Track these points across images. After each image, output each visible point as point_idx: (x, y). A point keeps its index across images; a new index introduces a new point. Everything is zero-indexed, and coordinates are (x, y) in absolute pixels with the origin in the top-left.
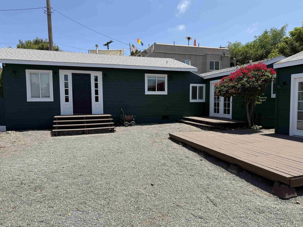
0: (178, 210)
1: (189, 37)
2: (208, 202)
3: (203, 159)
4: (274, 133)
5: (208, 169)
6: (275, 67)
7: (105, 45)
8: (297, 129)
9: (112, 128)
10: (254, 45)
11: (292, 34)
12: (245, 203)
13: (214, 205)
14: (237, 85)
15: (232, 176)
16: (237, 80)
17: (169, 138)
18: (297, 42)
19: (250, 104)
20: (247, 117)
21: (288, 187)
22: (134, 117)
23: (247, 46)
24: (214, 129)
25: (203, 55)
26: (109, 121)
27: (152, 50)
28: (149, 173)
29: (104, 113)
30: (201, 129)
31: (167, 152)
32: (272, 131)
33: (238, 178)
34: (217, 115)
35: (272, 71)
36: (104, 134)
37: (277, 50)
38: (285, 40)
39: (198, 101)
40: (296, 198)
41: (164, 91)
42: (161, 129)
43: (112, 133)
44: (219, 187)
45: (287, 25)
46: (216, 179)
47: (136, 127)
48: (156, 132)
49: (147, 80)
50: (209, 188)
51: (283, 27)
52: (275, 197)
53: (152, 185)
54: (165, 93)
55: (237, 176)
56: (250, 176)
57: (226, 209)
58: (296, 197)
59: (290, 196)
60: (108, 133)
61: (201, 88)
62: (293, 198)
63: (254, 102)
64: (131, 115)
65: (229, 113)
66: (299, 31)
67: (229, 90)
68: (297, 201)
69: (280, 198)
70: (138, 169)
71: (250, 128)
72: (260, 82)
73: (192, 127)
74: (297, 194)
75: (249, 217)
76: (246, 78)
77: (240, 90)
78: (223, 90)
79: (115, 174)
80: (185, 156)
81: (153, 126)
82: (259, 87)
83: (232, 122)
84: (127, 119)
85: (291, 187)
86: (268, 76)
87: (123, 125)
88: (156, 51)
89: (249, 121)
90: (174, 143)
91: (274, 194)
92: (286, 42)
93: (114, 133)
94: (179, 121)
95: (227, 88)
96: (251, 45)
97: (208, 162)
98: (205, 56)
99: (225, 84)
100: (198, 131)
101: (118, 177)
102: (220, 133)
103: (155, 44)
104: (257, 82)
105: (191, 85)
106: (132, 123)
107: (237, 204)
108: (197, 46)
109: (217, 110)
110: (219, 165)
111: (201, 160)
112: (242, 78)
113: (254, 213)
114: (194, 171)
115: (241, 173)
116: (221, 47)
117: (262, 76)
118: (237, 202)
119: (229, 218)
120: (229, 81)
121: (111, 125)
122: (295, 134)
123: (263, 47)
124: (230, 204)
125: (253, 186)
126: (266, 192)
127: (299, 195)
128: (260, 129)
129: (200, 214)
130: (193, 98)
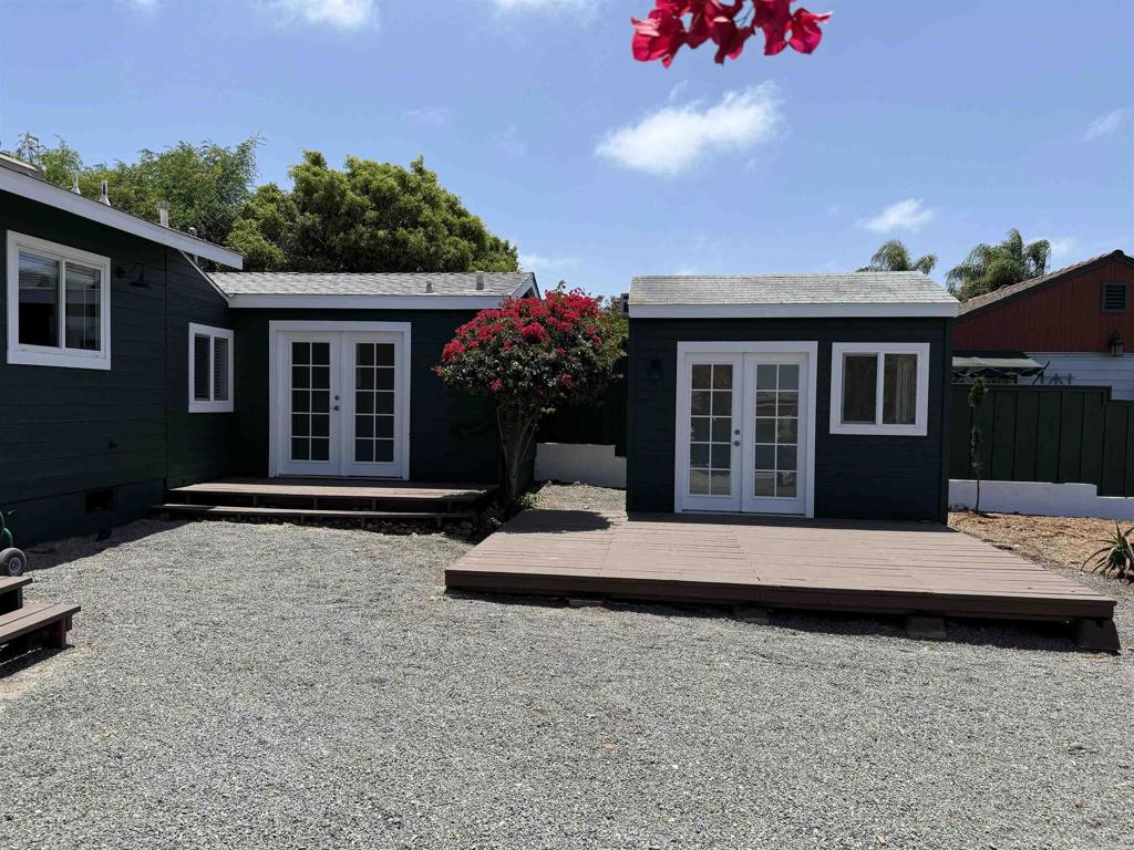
34: (312, 468)
38: (267, 196)
39: (212, 406)
41: (97, 348)
54: (102, 360)
105: (193, 329)
109: (310, 449)
122: (688, 508)
130: (197, 395)
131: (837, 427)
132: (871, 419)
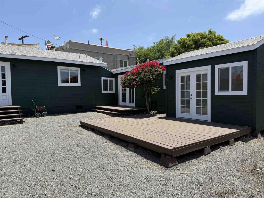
0: (75, 191)
1: (102, 38)
2: (105, 179)
3: (108, 141)
4: (165, 116)
5: (111, 150)
6: (165, 64)
7: (20, 39)
8: (181, 112)
9: (20, 119)
10: (153, 49)
11: (179, 42)
12: (137, 175)
13: (111, 181)
14: (137, 78)
15: (130, 153)
16: (137, 74)
17: (80, 126)
18: (182, 48)
19: (148, 94)
20: (146, 104)
21: (171, 157)
22: (46, 108)
23: (148, 50)
24: (121, 115)
25: (114, 55)
26: (18, 112)
27: (67, 47)
28: (52, 159)
29: (13, 105)
30: (111, 116)
31: (75, 138)
32: (164, 115)
33: (135, 154)
34: (124, 104)
35: (162, 68)
36: (11, 126)
37: (169, 53)
38: (174, 47)
39: (108, 92)
40: (177, 166)
41: (78, 83)
42: (73, 118)
43: (20, 125)
44: (117, 164)
45: (176, 35)
46: (116, 157)
47: (48, 117)
48: (68, 121)
49: (60, 72)
50: (108, 166)
51: (173, 37)
52: (162, 166)
53: (53, 171)
54: (79, 84)
55: (134, 152)
56: (144, 151)
57: (121, 183)
58: (177, 164)
59: (173, 165)
60: (16, 125)
61: (111, 81)
62: (175, 166)
63: (151, 92)
64: (43, 106)
65: (133, 102)
66: (183, 40)
67: (131, 82)
68: (177, 168)
69: (165, 168)
70: (41, 157)
71: (149, 114)
72: (154, 76)
73: (103, 115)
74: (178, 162)
75: (139, 187)
76: (144, 73)
77: (139, 82)
78: (127, 82)
79: (13, 164)
80: (92, 140)
81: (66, 116)
82: (154, 80)
83: (135, 109)
84: (38, 110)
85: (173, 157)
86: (160, 71)
87: (35, 116)
88: (71, 48)
89: (148, 108)
90: (84, 130)
91: (161, 165)
92: (175, 48)
93: (22, 124)
94: (92, 110)
95: (130, 81)
96: (151, 49)
97: (112, 143)
98: (115, 56)
99: (129, 78)
100: (107, 118)
101: (17, 167)
102: (125, 118)
103: (70, 41)
104: (152, 76)
105: (103, 78)
106: (44, 113)
107: (130, 177)
108: (109, 47)
109: (124, 100)
110: (121, 145)
111: (106, 142)
112: (141, 73)
113: (144, 183)
114: (98, 153)
115: (137, 150)
116: (128, 49)
117: (155, 71)
118: (131, 175)
119: (122, 191)
120: (131, 75)
121: (19, 116)
122: (179, 117)
123: (159, 51)
124: (124, 178)
125: (146, 160)
126: (155, 164)
127: (179, 163)
128: (156, 113)
129: (96, 191)
130: (104, 90)
131: (217, 93)
132: (228, 90)
